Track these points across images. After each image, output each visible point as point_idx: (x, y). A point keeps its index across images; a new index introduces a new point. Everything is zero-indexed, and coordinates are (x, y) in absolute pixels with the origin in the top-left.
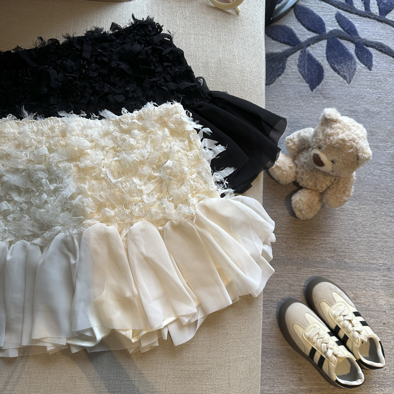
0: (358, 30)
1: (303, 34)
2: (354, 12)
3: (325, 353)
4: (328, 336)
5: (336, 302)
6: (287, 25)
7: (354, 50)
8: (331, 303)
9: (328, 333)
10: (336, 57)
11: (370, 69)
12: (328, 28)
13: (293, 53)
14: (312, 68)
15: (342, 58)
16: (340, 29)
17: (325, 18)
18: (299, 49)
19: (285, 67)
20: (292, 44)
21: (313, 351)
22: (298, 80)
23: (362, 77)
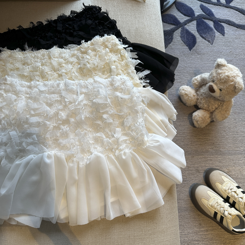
0: (214, 13)
1: (181, 18)
2: (210, 3)
3: (223, 214)
4: (223, 203)
5: (224, 182)
6: (172, 13)
7: (213, 25)
8: (222, 182)
9: (223, 201)
10: (203, 30)
11: (224, 35)
12: (196, 13)
13: (177, 29)
14: (189, 37)
15: (206, 30)
16: (203, 13)
17: (194, 8)
18: (180, 27)
19: (173, 38)
20: (176, 24)
21: (216, 214)
22: (181, 45)
23: (219, 40)
